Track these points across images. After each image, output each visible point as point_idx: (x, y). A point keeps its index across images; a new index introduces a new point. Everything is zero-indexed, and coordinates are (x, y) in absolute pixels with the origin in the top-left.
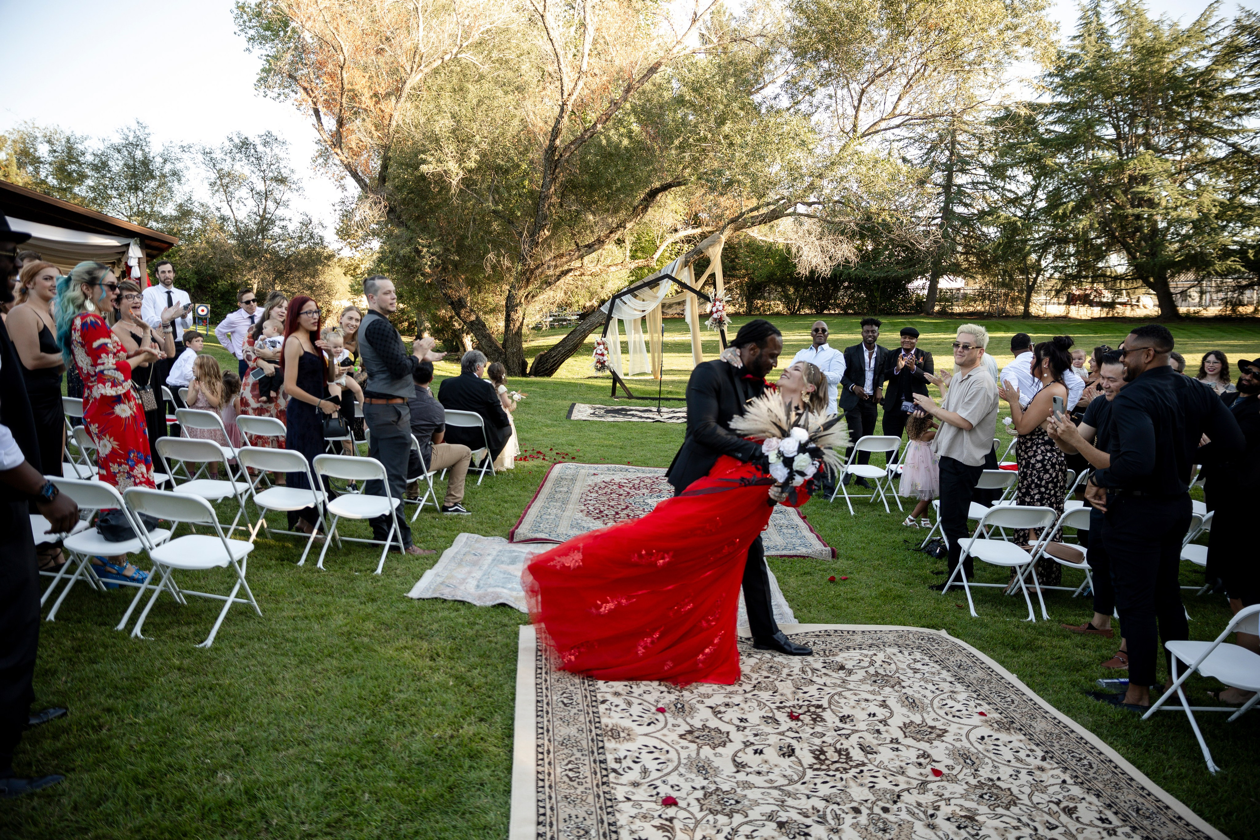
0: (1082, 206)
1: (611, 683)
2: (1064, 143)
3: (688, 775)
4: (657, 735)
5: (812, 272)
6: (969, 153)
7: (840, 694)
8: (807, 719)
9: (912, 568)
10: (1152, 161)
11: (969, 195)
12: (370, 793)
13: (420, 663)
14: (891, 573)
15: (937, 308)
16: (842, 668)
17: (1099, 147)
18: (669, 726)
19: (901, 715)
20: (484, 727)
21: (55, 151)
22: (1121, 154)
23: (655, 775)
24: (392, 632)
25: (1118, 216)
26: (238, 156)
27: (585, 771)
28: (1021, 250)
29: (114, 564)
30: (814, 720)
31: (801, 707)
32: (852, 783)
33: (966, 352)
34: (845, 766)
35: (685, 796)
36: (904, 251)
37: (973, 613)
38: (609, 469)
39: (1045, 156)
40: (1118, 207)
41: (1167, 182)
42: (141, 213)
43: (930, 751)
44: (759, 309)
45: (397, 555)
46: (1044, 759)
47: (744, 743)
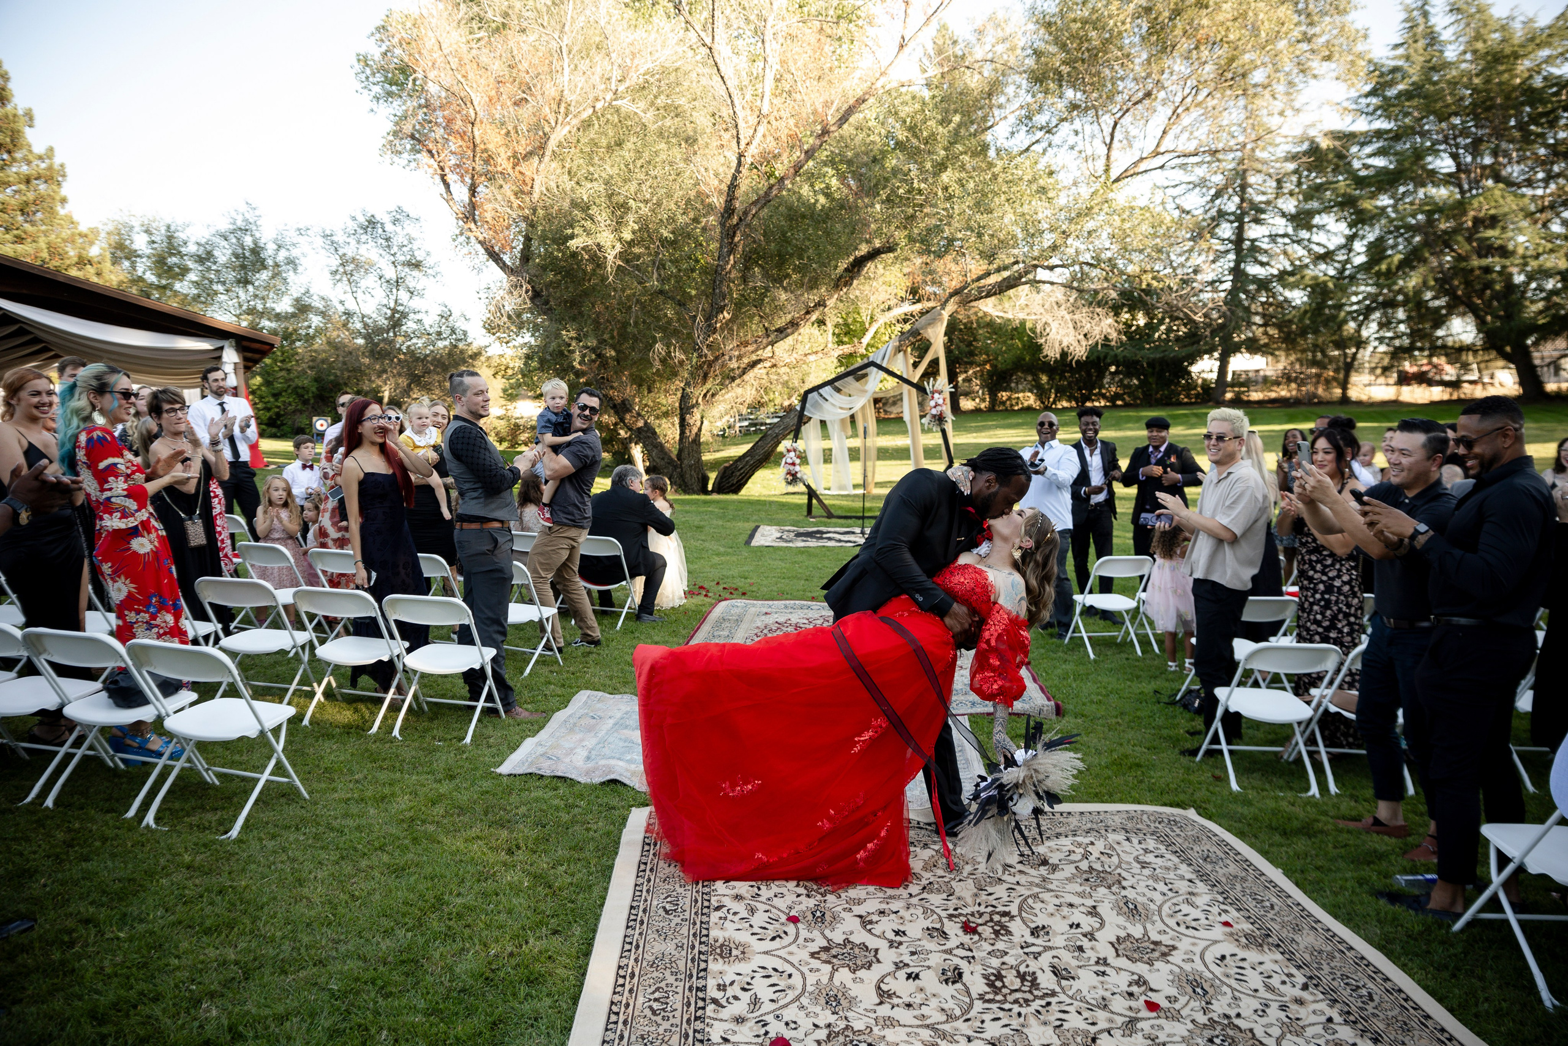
0: (1410, 261)
1: (732, 883)
2: (1385, 181)
3: (811, 1008)
4: (781, 953)
5: (1064, 354)
6: (1263, 198)
7: (1035, 896)
8: (987, 931)
9: (1160, 728)
10: (1503, 197)
11: (1266, 252)
12: (389, 1029)
13: (491, 857)
14: (1130, 734)
15: (1229, 396)
16: (1045, 862)
17: (1433, 182)
18: (801, 940)
19: (1115, 925)
20: (556, 941)
21: (154, 242)
22: (1462, 192)
23: (767, 1007)
24: (465, 819)
25: (1460, 269)
26: (364, 238)
27: (676, 1001)
28: (1334, 318)
29: (135, 736)
30: (997, 933)
31: (981, 915)
32: (1032, 1021)
33: (1221, 445)
34: (1028, 996)
35: (802, 1036)
36: (1185, 325)
37: (1234, 786)
38: (786, 607)
39: (1360, 197)
40: (1460, 258)
41: (1525, 224)
42: (251, 311)
43: (1148, 977)
44: (1004, 403)
45: (495, 720)
46: (1305, 987)
47: (896, 964)
